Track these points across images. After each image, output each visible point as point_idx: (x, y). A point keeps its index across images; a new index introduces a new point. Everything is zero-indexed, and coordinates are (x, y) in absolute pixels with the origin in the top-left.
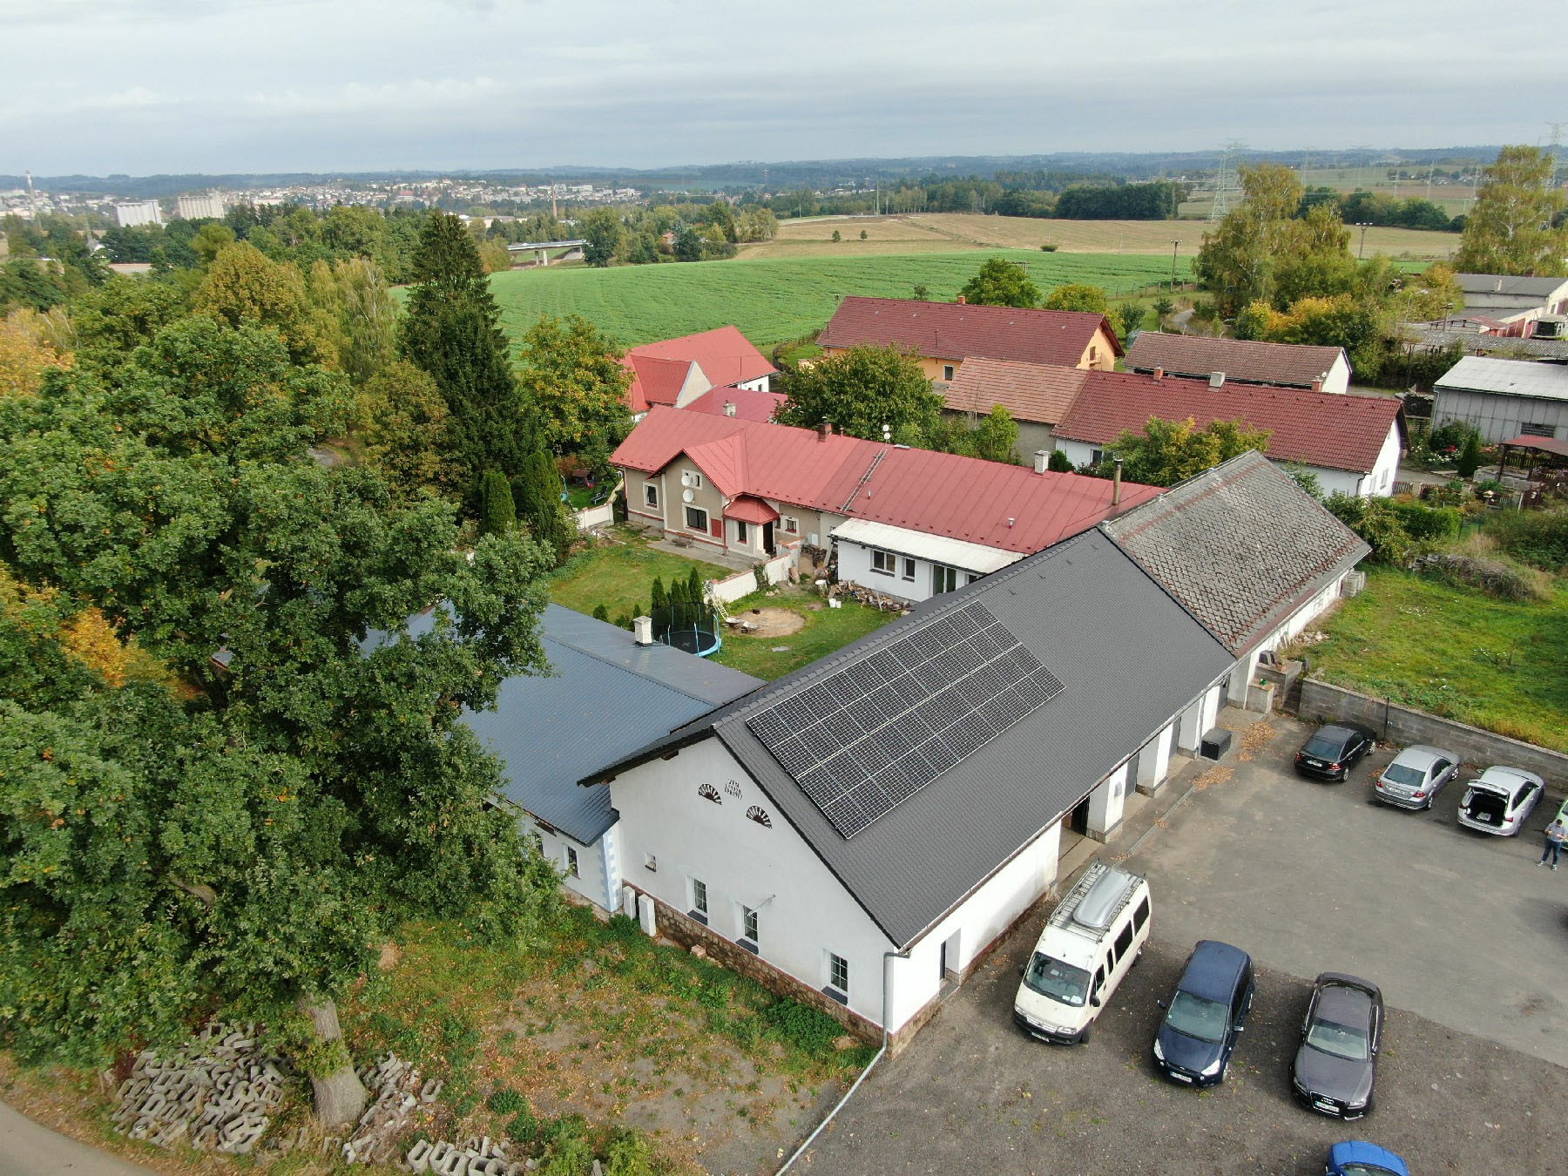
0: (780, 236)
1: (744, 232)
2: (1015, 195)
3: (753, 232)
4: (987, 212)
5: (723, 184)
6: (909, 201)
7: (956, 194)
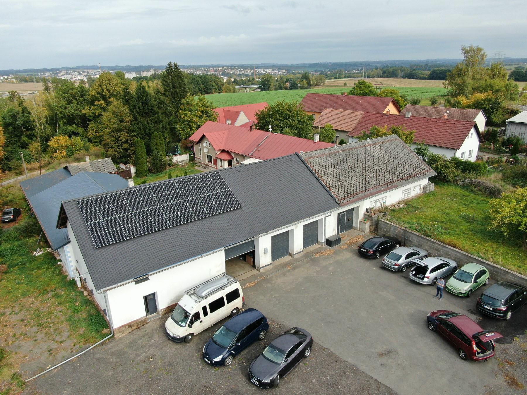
0: (326, 84)
1: (314, 83)
2: (414, 72)
3: (317, 83)
4: (403, 78)
5: (315, 69)
6: (376, 74)
7: (393, 71)
